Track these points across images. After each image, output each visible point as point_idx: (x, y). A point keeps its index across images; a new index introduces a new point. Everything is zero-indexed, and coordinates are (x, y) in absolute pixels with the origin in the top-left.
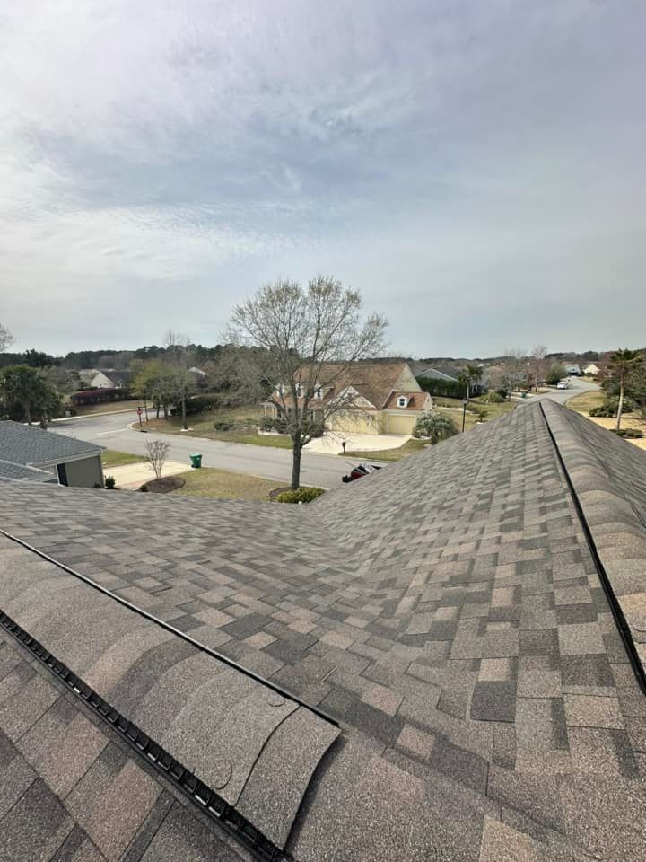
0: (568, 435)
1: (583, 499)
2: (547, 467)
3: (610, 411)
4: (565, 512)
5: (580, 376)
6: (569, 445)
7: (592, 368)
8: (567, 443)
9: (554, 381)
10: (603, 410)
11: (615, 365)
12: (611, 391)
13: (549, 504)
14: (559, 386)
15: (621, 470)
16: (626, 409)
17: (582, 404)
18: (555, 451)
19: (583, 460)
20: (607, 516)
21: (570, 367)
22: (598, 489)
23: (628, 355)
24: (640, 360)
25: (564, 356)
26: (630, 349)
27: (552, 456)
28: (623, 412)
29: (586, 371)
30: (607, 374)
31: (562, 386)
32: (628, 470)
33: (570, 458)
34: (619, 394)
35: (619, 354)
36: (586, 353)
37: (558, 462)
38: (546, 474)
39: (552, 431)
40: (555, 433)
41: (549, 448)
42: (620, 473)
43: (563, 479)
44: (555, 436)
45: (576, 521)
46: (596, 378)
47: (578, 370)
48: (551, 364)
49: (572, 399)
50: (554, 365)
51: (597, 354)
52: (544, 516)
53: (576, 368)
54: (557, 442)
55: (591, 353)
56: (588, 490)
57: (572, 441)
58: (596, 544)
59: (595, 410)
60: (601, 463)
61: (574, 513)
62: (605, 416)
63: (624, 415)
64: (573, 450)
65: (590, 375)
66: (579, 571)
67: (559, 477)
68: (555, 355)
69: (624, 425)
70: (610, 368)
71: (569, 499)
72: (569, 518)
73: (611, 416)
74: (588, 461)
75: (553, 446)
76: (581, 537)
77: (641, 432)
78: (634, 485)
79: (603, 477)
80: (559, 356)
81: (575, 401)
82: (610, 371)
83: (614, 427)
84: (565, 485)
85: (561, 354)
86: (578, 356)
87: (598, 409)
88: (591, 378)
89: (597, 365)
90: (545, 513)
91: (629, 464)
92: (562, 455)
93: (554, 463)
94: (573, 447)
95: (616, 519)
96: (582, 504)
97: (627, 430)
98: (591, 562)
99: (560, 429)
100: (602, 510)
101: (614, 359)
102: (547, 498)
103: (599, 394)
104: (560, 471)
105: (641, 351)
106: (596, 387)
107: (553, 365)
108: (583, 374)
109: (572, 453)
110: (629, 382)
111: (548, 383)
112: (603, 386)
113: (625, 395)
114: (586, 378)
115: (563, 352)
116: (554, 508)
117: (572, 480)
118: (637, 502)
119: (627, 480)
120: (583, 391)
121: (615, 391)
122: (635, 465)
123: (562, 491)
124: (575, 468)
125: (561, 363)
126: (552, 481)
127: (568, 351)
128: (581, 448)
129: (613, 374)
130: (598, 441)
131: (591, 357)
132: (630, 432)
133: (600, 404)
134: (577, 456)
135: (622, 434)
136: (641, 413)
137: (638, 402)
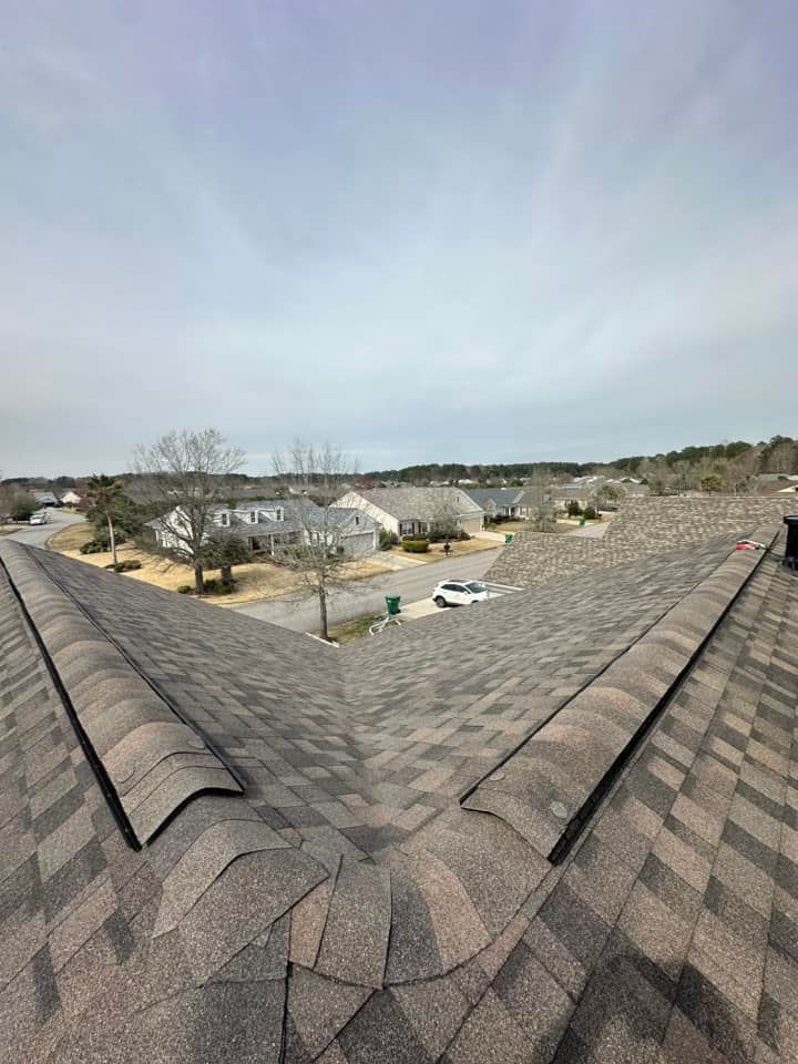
0: (36, 584)
1: (59, 659)
2: (13, 633)
3: (101, 545)
4: (38, 687)
5: (57, 506)
6: (39, 596)
7: (70, 497)
8: (37, 594)
9: (23, 515)
10: (95, 545)
11: (94, 492)
12: (99, 522)
13: (15, 686)
14: (32, 522)
15: (110, 610)
16: (119, 541)
17: (68, 541)
18: (20, 609)
19: (58, 611)
20: (86, 669)
21: (43, 497)
22: (76, 640)
23: (106, 481)
24: (119, 487)
25: (30, 482)
26: (106, 475)
27: (17, 617)
28: (116, 544)
29: (64, 501)
30: (91, 504)
31: (38, 521)
32: (119, 606)
33: (39, 613)
34: (107, 525)
35: (95, 479)
36: (59, 479)
37: (25, 623)
38: (9, 645)
39: (16, 583)
40: (20, 585)
41: (13, 607)
42: (107, 612)
43: (35, 644)
44: (19, 589)
45: (53, 692)
46: (79, 508)
47: (54, 500)
48: (13, 493)
49: (54, 536)
50: (18, 493)
51: (73, 480)
52: (10, 705)
53: (50, 497)
54: (23, 597)
55: (64, 478)
56: (65, 646)
57: (43, 590)
58: (76, 708)
59: (87, 546)
60: (82, 608)
61: (48, 682)
62: (99, 551)
63: (119, 547)
64: (44, 602)
65: (70, 505)
66: (60, 753)
67: (29, 642)
68: (18, 481)
69: (121, 558)
70: (90, 495)
71: (42, 667)
72: (44, 691)
73: (105, 551)
74: (63, 610)
75: (18, 603)
76: (60, 710)
77: (137, 561)
78: (123, 621)
79: (84, 624)
80: (22, 482)
81: (59, 538)
82: (93, 500)
83: (111, 562)
84: (37, 651)
85: (25, 480)
86: (50, 481)
87: (90, 544)
88: (73, 509)
89: (75, 493)
90: (12, 699)
91: (120, 600)
92: (30, 612)
93: (21, 626)
94: (46, 597)
95: (97, 668)
96: (57, 666)
97: (126, 562)
98: (72, 736)
99: (24, 579)
100: (82, 664)
101: (91, 486)
102: (13, 678)
103: (86, 527)
104: (30, 634)
105: (118, 477)
106: (81, 518)
107: (16, 494)
108: (61, 505)
109: (42, 606)
110: (114, 510)
111: (14, 519)
112: (88, 516)
113: (113, 526)
114: (66, 509)
115: (28, 476)
116: (22, 689)
117: (45, 642)
118: (125, 639)
119: (116, 618)
120: (66, 525)
121: (103, 521)
122: (126, 599)
123: (33, 659)
124: (48, 624)
125: (28, 491)
126: (20, 651)
127: (36, 476)
128: (54, 596)
129: (97, 503)
130: (83, 583)
131: (64, 483)
132: (128, 564)
133: (91, 539)
134: (51, 607)
135: (120, 568)
136: (133, 542)
137: (129, 532)
